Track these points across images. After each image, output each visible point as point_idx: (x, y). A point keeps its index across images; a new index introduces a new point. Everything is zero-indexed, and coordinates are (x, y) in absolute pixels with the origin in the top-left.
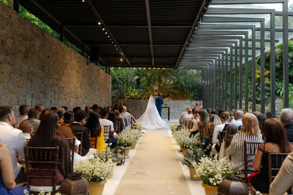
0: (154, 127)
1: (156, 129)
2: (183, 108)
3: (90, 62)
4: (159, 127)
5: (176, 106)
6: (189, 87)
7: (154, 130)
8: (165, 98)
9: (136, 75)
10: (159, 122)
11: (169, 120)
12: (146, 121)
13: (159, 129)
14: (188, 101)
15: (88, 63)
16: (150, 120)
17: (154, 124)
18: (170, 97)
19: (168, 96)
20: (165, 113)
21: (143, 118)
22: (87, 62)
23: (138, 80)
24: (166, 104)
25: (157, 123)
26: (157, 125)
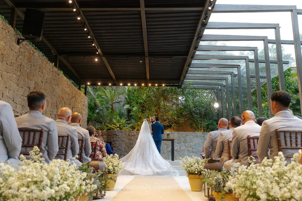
0: (149, 171)
1: (152, 173)
2: (192, 144)
3: (23, 40)
4: (157, 170)
5: (183, 139)
6: (200, 112)
7: (149, 175)
8: (166, 130)
9: (127, 104)
10: (158, 162)
11: (173, 159)
12: (136, 161)
13: (158, 174)
14: (199, 133)
15: (21, 41)
16: (143, 158)
17: (150, 166)
18: (173, 128)
19: (169, 127)
20: (165, 151)
21: (130, 155)
22: (19, 40)
23: (129, 111)
24: (168, 135)
25: (155, 164)
26: (154, 168)
